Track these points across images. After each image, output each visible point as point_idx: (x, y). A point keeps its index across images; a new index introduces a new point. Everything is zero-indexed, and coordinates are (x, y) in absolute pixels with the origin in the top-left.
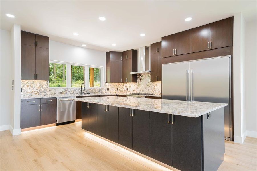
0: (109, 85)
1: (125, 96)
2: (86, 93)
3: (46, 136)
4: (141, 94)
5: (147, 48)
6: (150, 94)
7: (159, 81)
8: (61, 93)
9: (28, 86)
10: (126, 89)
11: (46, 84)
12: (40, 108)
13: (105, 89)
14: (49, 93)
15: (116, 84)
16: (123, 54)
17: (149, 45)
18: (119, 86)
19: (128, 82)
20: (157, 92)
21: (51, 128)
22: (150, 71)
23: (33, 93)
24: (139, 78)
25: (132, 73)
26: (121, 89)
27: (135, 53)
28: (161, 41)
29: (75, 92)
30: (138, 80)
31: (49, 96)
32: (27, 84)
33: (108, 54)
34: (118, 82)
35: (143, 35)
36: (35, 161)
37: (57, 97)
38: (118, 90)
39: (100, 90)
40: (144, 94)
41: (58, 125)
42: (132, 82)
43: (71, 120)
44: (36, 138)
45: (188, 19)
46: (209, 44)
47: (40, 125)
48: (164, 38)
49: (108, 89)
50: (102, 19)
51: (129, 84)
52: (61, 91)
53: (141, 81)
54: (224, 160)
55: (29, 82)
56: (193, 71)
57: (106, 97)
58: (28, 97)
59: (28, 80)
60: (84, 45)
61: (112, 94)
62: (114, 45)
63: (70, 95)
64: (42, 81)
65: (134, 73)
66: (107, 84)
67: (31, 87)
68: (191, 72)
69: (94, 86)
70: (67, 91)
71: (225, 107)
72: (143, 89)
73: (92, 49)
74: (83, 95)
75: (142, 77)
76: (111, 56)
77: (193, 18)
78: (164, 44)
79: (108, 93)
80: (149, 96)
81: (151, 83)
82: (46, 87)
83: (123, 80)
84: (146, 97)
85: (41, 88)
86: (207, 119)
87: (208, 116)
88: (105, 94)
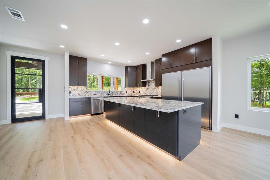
0: (127, 89)
1: (137, 97)
2: (111, 94)
3: (83, 122)
4: (148, 95)
5: (152, 63)
6: (155, 95)
7: (160, 86)
8: (95, 94)
9: (74, 90)
10: (139, 92)
11: (85, 88)
12: (81, 104)
13: (124, 92)
14: (87, 94)
15: (132, 88)
16: (136, 67)
17: (153, 61)
18: (134, 90)
19: (140, 87)
20: (159, 94)
21: (88, 117)
22: (155, 79)
23: (77, 94)
24: (147, 84)
25: (142, 81)
26: (135, 92)
27: (144, 66)
28: (161, 57)
29: (104, 94)
30: (147, 86)
31: (87, 96)
32: (74, 89)
33: (126, 68)
34: (133, 87)
35: (148, 54)
36: (73, 137)
37: (91, 97)
38: (133, 92)
39: (121, 92)
40: (150, 95)
41: (92, 115)
42: (143, 87)
43: (100, 112)
44: (77, 123)
45: (179, 41)
46: (195, 58)
47: (81, 115)
48: (163, 56)
49: (126, 92)
50: (117, 44)
51: (141, 88)
52: (95, 93)
53: (149, 86)
54: (200, 144)
55: (75, 87)
56: (183, 78)
57: (125, 97)
58: (75, 97)
59: (74, 86)
60: (110, 63)
61: (129, 95)
62: (129, 61)
63: (100, 96)
64: (83, 87)
65: (143, 81)
66: (126, 88)
67: (76, 90)
68: (182, 79)
69: (119, 90)
70: (99, 93)
71: (202, 105)
72: (150, 92)
73: (116, 65)
74: (109, 96)
75: (149, 83)
76: (128, 69)
77: (182, 40)
78: (164, 59)
79: (126, 94)
80: (153, 96)
81: (155, 87)
82: (85, 90)
83: (136, 85)
84: (151, 98)
85: (82, 91)
86: (183, 113)
87: (184, 111)
88: (125, 95)
